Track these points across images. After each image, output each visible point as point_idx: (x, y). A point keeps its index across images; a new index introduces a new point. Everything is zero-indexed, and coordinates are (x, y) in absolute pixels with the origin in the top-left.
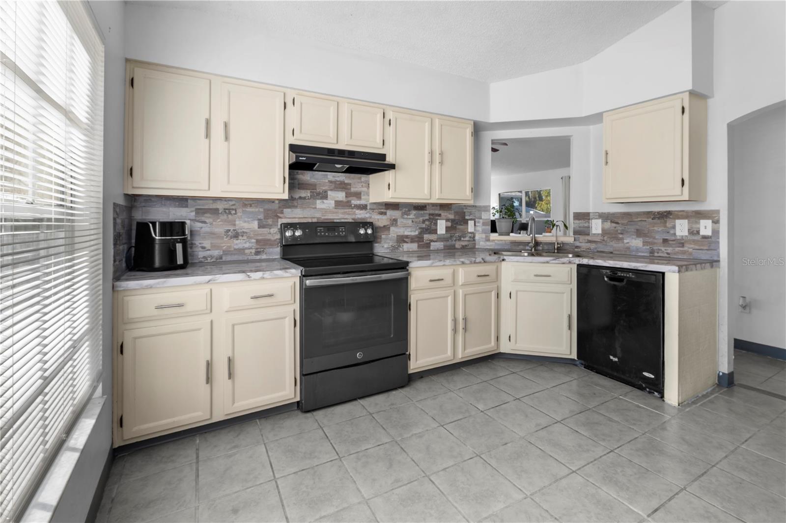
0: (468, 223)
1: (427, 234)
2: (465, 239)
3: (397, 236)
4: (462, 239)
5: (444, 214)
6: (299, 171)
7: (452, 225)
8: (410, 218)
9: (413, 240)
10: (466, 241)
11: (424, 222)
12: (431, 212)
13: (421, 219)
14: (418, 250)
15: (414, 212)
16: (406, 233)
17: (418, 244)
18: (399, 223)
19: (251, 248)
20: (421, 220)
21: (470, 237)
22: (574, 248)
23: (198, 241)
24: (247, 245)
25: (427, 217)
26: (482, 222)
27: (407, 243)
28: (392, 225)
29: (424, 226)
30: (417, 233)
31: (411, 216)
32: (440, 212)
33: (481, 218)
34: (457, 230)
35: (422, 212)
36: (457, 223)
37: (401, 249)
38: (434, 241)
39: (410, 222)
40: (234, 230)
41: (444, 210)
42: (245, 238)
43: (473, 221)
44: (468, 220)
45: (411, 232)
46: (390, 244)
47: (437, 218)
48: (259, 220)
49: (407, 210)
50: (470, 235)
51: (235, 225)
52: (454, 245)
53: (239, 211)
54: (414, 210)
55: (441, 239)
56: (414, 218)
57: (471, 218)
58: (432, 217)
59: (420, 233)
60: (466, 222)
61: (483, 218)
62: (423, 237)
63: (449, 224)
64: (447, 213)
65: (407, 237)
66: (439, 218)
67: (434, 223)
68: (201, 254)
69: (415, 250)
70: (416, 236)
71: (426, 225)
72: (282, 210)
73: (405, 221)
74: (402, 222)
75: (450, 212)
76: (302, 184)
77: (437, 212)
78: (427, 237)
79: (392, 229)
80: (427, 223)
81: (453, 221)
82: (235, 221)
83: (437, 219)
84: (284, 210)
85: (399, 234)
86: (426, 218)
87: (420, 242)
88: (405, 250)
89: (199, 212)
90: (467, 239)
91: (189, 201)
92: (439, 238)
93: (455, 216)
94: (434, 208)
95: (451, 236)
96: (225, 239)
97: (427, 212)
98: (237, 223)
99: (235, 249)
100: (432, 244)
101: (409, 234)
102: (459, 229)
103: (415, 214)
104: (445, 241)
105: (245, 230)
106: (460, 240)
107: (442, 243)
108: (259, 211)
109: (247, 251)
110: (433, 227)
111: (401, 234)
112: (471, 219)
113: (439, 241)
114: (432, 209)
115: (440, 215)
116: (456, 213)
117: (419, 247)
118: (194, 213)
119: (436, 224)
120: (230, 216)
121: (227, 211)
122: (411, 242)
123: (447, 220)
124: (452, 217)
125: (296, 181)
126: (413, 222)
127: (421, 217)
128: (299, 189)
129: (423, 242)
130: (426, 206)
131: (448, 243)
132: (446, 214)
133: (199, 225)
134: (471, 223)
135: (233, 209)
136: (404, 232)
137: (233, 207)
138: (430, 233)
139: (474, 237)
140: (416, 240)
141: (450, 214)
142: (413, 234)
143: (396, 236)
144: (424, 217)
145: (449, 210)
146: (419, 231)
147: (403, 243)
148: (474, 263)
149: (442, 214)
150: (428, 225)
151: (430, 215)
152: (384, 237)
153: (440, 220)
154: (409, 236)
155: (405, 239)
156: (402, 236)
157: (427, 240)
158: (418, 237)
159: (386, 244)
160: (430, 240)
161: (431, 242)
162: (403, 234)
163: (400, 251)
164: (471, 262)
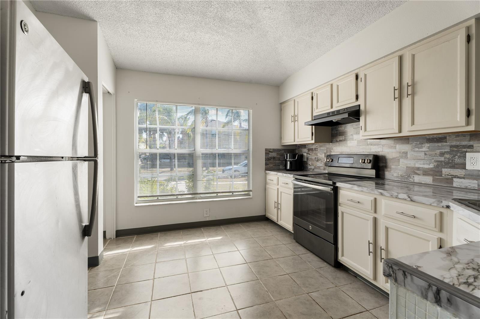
1: (447, 168)
3: (407, 167)
5: (479, 145)
6: (340, 126)
8: (422, 151)
9: (426, 173)
11: (442, 154)
12: (454, 143)
13: (438, 152)
14: (433, 184)
15: (427, 145)
16: (417, 165)
18: (409, 156)
19: (322, 167)
23: (310, 163)
24: (321, 165)
25: (448, 150)
27: (419, 175)
28: (402, 157)
29: (442, 159)
30: (431, 166)
31: (424, 149)
32: (471, 143)
35: (440, 144)
37: (411, 180)
38: (458, 177)
39: (422, 154)
40: (317, 158)
41: (479, 140)
42: (320, 161)
45: (424, 164)
46: (399, 174)
47: (465, 150)
48: (325, 153)
49: (418, 143)
51: (317, 155)
53: (319, 149)
54: (427, 143)
55: (473, 176)
56: (426, 151)
58: (456, 149)
59: (437, 166)
62: (442, 172)
65: (418, 169)
66: (469, 150)
67: (460, 156)
68: (309, 167)
69: (429, 183)
71: (445, 158)
72: (333, 148)
73: (415, 154)
74: (413, 155)
76: (341, 133)
77: (464, 143)
78: (446, 171)
79: (401, 160)
80: (447, 156)
82: (317, 154)
83: (466, 152)
85: (409, 166)
86: (446, 150)
87: (436, 176)
88: (416, 181)
89: (309, 150)
92: (469, 175)
94: (458, 138)
96: (315, 162)
97: (448, 144)
98: (318, 154)
99: (318, 166)
101: (421, 166)
103: (429, 147)
105: (320, 158)
107: (475, 181)
108: (325, 149)
110: (458, 161)
111: (412, 165)
113: (468, 178)
114: (456, 140)
115: (471, 147)
117: (434, 180)
118: (307, 151)
119: (464, 157)
120: (316, 151)
122: (423, 175)
125: (338, 131)
126: (425, 154)
127: (439, 149)
128: (339, 136)
129: (441, 176)
130: (445, 138)
133: (309, 155)
136: (415, 164)
137: (317, 148)
138: (453, 167)
140: (431, 173)
142: (426, 166)
143: (405, 167)
144: (441, 149)
146: (436, 164)
147: (414, 175)
148: (396, 198)
149: (474, 145)
150: (448, 159)
151: (451, 146)
152: (394, 167)
153: (469, 152)
154: (420, 169)
155: (416, 171)
156: (413, 167)
157: (448, 175)
158: (433, 171)
159: (396, 173)
160: (451, 175)
161: (455, 178)
162: (414, 166)
163: (410, 181)
164: (392, 196)
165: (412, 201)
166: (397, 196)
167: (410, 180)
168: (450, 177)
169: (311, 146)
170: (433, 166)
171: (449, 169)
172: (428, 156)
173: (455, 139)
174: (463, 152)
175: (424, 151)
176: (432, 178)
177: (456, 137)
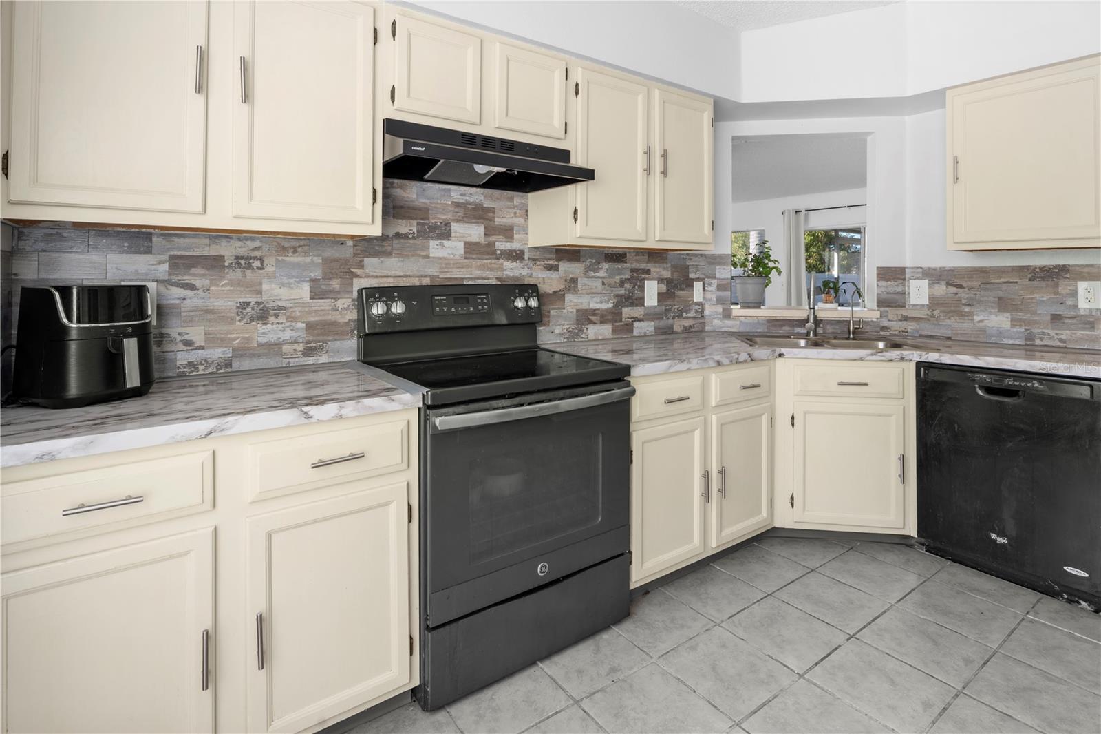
0: (693, 286)
1: (627, 306)
2: (689, 315)
3: (577, 311)
4: (684, 315)
5: (655, 269)
6: (396, 181)
7: (668, 290)
8: (599, 277)
9: (604, 317)
10: (690, 318)
11: (622, 283)
12: (634, 265)
13: (618, 278)
14: (612, 337)
15: (606, 266)
16: (593, 306)
17: (613, 325)
18: (580, 286)
19: (296, 342)
20: (618, 281)
21: (697, 311)
22: (879, 329)
23: (175, 329)
24: (286, 335)
25: (627, 276)
26: (716, 285)
27: (595, 323)
28: (568, 290)
29: (622, 291)
30: (610, 305)
31: (602, 274)
32: (649, 266)
33: (715, 278)
34: (677, 299)
35: (619, 266)
36: (675, 287)
37: (583, 336)
38: (639, 320)
39: (599, 284)
40: (258, 303)
41: (655, 262)
42: (282, 319)
43: (701, 283)
44: (693, 280)
45: (601, 302)
46: (565, 327)
47: (643, 276)
48: (313, 281)
49: (594, 261)
50: (697, 307)
51: (259, 292)
52: (671, 327)
53: (270, 263)
54: (606, 261)
55: (650, 316)
56: (604, 278)
57: (697, 276)
58: (635, 275)
59: (616, 305)
60: (689, 284)
61: (717, 276)
62: (621, 313)
63: (664, 288)
64: (660, 267)
65: (594, 312)
66: (647, 276)
67: (639, 287)
68: (182, 358)
69: (608, 337)
70: (610, 311)
71: (625, 290)
72: (361, 261)
73: (590, 283)
74: (586, 284)
75: (665, 265)
76: (402, 207)
77: (643, 266)
78: (627, 311)
79: (568, 297)
80: (627, 286)
81: (669, 282)
82: (261, 284)
83: (644, 279)
84: (365, 259)
85: (580, 307)
86: (626, 277)
87: (616, 322)
88: (591, 336)
89: (178, 263)
90: (692, 314)
91: (154, 239)
92: (647, 314)
93: (672, 274)
94: (637, 257)
95: (667, 310)
96: (238, 323)
97: (628, 265)
98: (265, 287)
99: (261, 345)
100: (636, 324)
101: (598, 306)
102: (679, 297)
103: (608, 269)
104: (658, 319)
105: (281, 304)
106: (680, 316)
107: (653, 323)
108: (312, 263)
109: (285, 348)
110: (637, 294)
111: (584, 307)
112: (698, 279)
113: (648, 320)
114: (636, 261)
115: (648, 271)
116: (675, 268)
117: (614, 331)
118: (166, 267)
119: (642, 288)
120: (248, 273)
121: (242, 262)
122: (602, 322)
123: (660, 281)
124: (667, 274)
126: (603, 284)
127: (619, 274)
129: (621, 321)
130: (624, 255)
131: (663, 323)
132: (658, 270)
133: (177, 292)
134: (698, 286)
135: (255, 258)
136: (589, 305)
137: (257, 254)
138: (632, 305)
139: (702, 311)
140: (610, 317)
141: (664, 269)
142: (605, 306)
143: (575, 311)
144: (622, 274)
145: (663, 263)
146: (615, 300)
147: (588, 325)
148: (736, 363)
149: (652, 270)
150: (629, 290)
151: (632, 270)
152: (555, 313)
153: (648, 279)
154: (597, 311)
155: (590, 317)
156: (586, 310)
157: (628, 318)
158: (612, 313)
159: (559, 327)
160: (632, 318)
161: (635, 321)
162: (587, 307)
163: (583, 340)
164: (731, 361)
165: (752, 360)
166: (738, 359)
167: (582, 338)
168: (630, 320)
169: (207, 241)
170: (612, 304)
171: (630, 308)
172: (606, 286)
173: (635, 258)
174: (642, 280)
175: (601, 278)
176: (611, 327)
177: (636, 255)
